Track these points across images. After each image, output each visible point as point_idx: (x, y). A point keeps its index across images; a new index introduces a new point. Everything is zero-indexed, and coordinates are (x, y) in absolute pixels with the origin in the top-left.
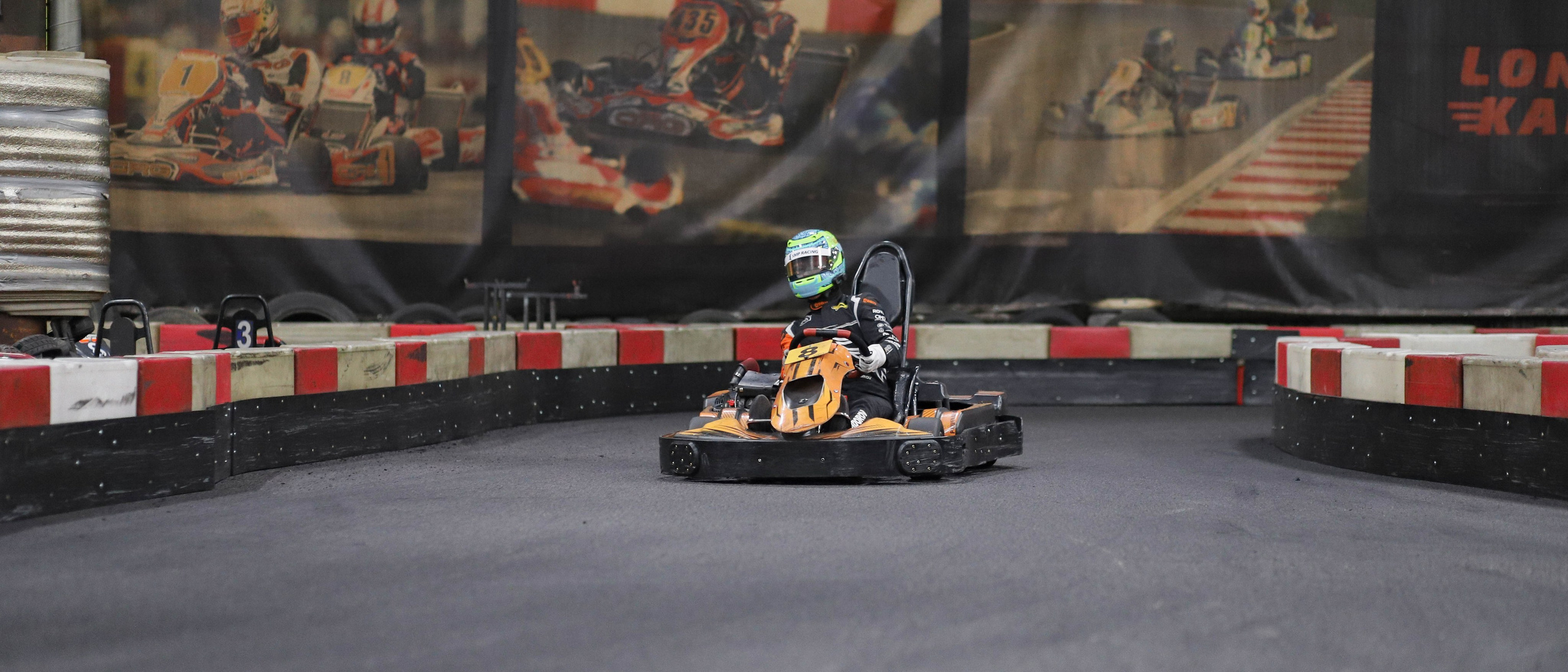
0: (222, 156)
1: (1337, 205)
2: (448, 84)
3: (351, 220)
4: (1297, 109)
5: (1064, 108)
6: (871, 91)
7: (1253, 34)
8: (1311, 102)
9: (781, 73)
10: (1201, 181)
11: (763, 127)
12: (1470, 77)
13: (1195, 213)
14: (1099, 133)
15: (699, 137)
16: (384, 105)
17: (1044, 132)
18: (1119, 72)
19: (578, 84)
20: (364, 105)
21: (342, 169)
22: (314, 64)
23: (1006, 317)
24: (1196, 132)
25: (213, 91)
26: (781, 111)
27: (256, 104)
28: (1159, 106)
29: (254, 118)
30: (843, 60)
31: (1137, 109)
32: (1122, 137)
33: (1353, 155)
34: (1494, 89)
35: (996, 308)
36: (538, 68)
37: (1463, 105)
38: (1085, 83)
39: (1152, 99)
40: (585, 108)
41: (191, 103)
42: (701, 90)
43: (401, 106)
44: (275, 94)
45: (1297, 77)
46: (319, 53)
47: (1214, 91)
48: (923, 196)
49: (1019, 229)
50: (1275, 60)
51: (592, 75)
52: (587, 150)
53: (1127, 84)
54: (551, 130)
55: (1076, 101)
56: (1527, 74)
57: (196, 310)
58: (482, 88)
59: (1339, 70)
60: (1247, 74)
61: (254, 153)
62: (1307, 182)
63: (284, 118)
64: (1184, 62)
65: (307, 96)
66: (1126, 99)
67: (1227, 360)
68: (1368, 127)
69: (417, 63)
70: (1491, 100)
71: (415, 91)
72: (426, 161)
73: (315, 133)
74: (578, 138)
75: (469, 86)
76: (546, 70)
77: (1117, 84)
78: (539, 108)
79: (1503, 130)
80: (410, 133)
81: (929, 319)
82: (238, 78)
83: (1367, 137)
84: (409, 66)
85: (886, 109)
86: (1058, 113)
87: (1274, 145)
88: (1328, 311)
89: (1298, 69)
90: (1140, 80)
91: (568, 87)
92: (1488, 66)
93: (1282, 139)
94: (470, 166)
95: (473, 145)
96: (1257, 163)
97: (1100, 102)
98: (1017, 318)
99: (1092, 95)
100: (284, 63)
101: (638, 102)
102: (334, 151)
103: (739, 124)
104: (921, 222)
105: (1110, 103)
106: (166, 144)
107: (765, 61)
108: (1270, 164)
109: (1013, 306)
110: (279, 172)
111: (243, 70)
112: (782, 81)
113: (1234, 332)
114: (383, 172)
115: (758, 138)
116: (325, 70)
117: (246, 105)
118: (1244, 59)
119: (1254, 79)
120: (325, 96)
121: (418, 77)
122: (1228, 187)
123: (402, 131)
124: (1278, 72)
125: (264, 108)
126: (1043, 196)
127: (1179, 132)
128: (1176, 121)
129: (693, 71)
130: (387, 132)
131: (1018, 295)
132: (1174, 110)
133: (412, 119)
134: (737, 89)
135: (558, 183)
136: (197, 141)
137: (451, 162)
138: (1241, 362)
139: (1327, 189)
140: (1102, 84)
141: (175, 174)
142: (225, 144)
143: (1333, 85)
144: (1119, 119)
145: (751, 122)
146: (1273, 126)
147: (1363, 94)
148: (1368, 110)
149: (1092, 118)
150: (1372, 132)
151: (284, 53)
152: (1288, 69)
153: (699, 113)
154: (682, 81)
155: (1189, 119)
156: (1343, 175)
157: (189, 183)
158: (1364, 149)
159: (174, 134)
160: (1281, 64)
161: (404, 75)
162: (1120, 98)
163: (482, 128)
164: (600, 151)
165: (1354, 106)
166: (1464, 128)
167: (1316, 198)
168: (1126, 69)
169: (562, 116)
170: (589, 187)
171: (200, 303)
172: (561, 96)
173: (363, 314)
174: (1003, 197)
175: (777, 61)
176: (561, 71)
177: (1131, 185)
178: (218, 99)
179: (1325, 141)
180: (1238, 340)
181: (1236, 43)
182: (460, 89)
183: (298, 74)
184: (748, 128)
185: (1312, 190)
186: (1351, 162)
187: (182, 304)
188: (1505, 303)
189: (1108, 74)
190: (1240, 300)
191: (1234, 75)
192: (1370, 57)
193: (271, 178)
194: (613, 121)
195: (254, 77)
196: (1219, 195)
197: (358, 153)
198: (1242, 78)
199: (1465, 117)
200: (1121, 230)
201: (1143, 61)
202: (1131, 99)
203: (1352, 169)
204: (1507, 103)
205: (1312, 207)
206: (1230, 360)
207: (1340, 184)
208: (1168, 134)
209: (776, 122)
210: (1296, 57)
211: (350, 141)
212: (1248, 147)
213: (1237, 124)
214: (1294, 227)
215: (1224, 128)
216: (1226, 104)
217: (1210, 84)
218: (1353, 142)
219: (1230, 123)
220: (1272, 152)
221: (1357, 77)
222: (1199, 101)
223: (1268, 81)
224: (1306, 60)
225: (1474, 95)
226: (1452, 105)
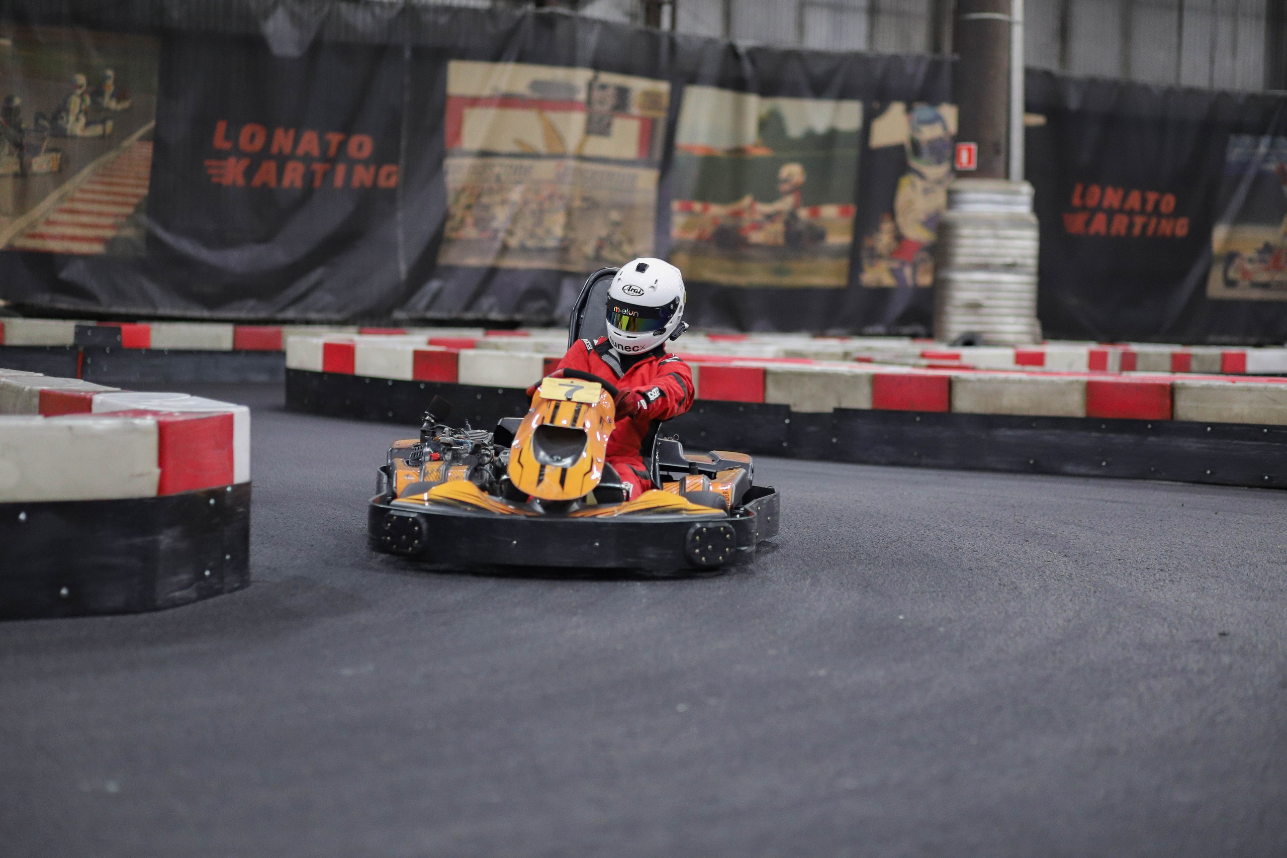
1: (126, 232)
4: (103, 159)
7: (75, 104)
8: (111, 156)
12: (220, 141)
13: (32, 236)
24: (34, 175)
28: (10, 154)
33: (136, 196)
34: (235, 152)
37: (214, 163)
39: (7, 147)
45: (103, 137)
47: (47, 144)
50: (89, 124)
56: (259, 143)
59: (130, 133)
60: (69, 132)
62: (106, 215)
64: (27, 123)
67: (71, 347)
68: (148, 176)
70: (232, 160)
83: (147, 183)
87: (86, 186)
88: (122, 310)
89: (104, 130)
92: (232, 135)
93: (90, 182)
96: (72, 200)
108: (83, 201)
113: (77, 326)
118: (67, 121)
119: (74, 137)
122: (54, 217)
127: (23, 174)
128: (21, 165)
132: (21, 157)
138: (80, 349)
139: (119, 220)
143: (126, 143)
146: (87, 171)
147: (147, 150)
148: (149, 163)
152: (97, 130)
156: (128, 210)
158: (144, 191)
160: (92, 126)
166: (214, 180)
167: (113, 227)
180: (80, 332)
181: (63, 109)
185: (109, 221)
186: (135, 201)
192: (152, 123)
196: (49, 223)
198: (66, 136)
199: (215, 172)
203: (135, 206)
204: (244, 163)
205: (109, 233)
206: (74, 347)
207: (128, 217)
208: (16, 175)
210: (103, 122)
212: (68, 187)
213: (60, 170)
214: (97, 248)
215: (51, 173)
216: (54, 155)
217: (43, 139)
218: (137, 186)
219: (56, 169)
220: (83, 191)
221: (142, 139)
222: (36, 151)
223: (83, 138)
224: (110, 125)
225: (221, 155)
226: (207, 162)
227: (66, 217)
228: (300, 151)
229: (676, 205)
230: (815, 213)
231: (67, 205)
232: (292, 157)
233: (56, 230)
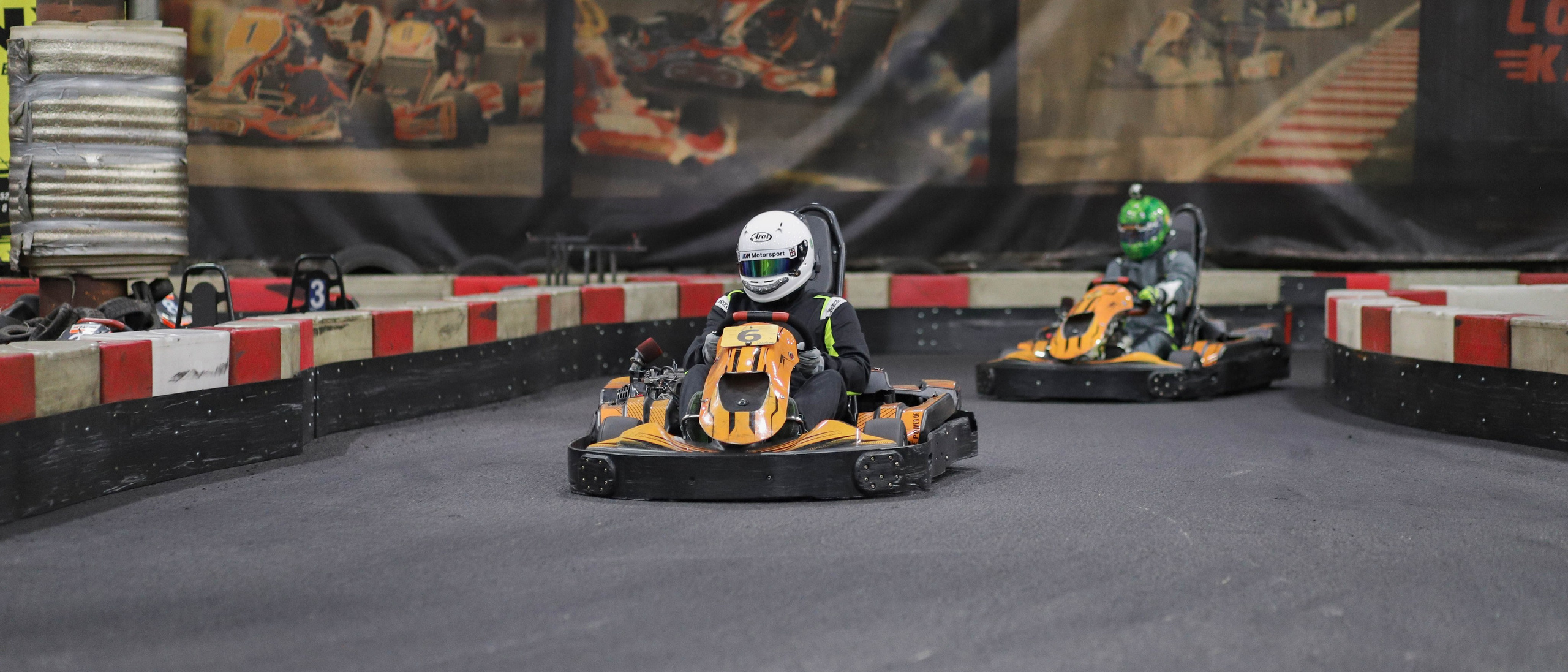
0: (287, 112)
1: (1384, 153)
2: (508, 39)
3: (412, 174)
4: (1344, 57)
5: (1114, 58)
6: (921, 42)
8: (1357, 51)
9: (832, 26)
10: (1248, 131)
11: (815, 78)
12: (1516, 25)
13: (1245, 162)
14: (1149, 84)
15: (753, 89)
16: (445, 60)
17: (1094, 82)
18: (1168, 21)
19: (634, 38)
20: (425, 61)
21: (404, 124)
22: (377, 21)
23: (1057, 264)
24: (1244, 82)
25: (278, 48)
26: (834, 63)
27: (319, 60)
28: (1208, 56)
29: (317, 76)
30: (894, 12)
31: (1185, 59)
32: (1171, 87)
33: (1400, 103)
34: (1540, 37)
35: (1048, 256)
36: (595, 22)
37: (1510, 53)
38: (1133, 33)
39: (1201, 48)
40: (641, 61)
41: (255, 60)
42: (754, 42)
43: (462, 62)
44: (338, 51)
45: (1342, 27)
46: (382, 9)
47: (1262, 39)
48: (975, 147)
49: (1069, 178)
50: (1321, 10)
51: (648, 29)
52: (643, 102)
53: (1175, 35)
54: (609, 83)
55: (1125, 51)
57: (262, 264)
58: (541, 43)
59: (1386, 19)
60: (1293, 24)
61: (318, 109)
62: (1354, 130)
63: (347, 74)
64: (1231, 12)
65: (370, 52)
66: (1175, 49)
67: (1274, 308)
68: (1415, 76)
69: (478, 19)
70: (1536, 49)
71: (477, 46)
72: (487, 115)
73: (378, 88)
74: (635, 91)
75: (529, 41)
76: (603, 25)
77: (1165, 35)
78: (598, 62)
79: (1549, 76)
80: (471, 88)
81: (982, 268)
82: (303, 36)
83: (1413, 85)
84: (470, 22)
85: (938, 61)
86: (1108, 64)
87: (1319, 94)
88: (1373, 256)
89: (1344, 18)
90: (1189, 31)
91: (624, 41)
92: (1533, 14)
93: (1329, 88)
94: (530, 120)
95: (534, 98)
96: (1302, 112)
97: (1148, 53)
98: (1068, 265)
99: (1141, 45)
100: (347, 20)
101: (692, 55)
102: (397, 106)
103: (792, 76)
104: (973, 172)
105: (1159, 53)
106: (232, 100)
107: (817, 14)
108: (1317, 113)
109: (1065, 254)
110: (343, 127)
111: (306, 27)
112: (834, 34)
113: (1282, 278)
114: (445, 127)
115: (810, 89)
116: (387, 27)
117: (310, 61)
118: (1290, 10)
119: (1300, 29)
120: (387, 52)
121: (479, 33)
122: (1276, 135)
123: (462, 86)
124: (1322, 22)
125: (327, 65)
126: (1091, 145)
127: (1229, 81)
128: (1225, 70)
129: (747, 25)
130: (448, 87)
131: (1069, 243)
132: (1222, 60)
133: (474, 74)
134: (790, 41)
135: (615, 135)
136: (262, 97)
137: (512, 115)
138: (1289, 309)
139: (1374, 137)
140: (1151, 33)
141: (241, 129)
142: (290, 100)
143: (1378, 34)
144: (1168, 70)
145: (804, 74)
146: (1321, 73)
147: (1410, 41)
148: (1415, 59)
149: (1141, 68)
150: (1420, 81)
151: (347, 10)
152: (1333, 18)
153: (752, 65)
154: (735, 34)
155: (1237, 69)
156: (1389, 123)
157: (255, 138)
158: (1411, 97)
159: (239, 90)
160: (1326, 14)
161: (464, 31)
162: (1168, 49)
163: (541, 83)
164: (655, 103)
165: (1400, 55)
166: (1511, 76)
167: (1363, 146)
168: (1174, 21)
169: (620, 69)
170: (646, 138)
171: (267, 255)
172: (618, 50)
173: (426, 265)
174: (1054, 148)
175: (829, 12)
176: (618, 26)
177: (1180, 134)
178: (283, 55)
179: (1371, 89)
180: (1287, 286)
182: (519, 44)
183: (361, 30)
184: (801, 80)
185: (1359, 138)
186: (1398, 110)
187: (249, 257)
188: (1549, 248)
189: (1157, 23)
190: (1286, 247)
191: (1279, 25)
192: (1416, 6)
193: (334, 133)
194: (668, 73)
195: (318, 34)
196: (1267, 143)
197: (420, 108)
198: (1288, 28)
199: (1512, 65)
200: (1171, 178)
201: (1191, 11)
202: (1181, 49)
203: (1399, 117)
204: (1553, 51)
205: (1358, 155)
206: (1279, 306)
207: (1387, 132)
208: (1217, 84)
209: (828, 74)
210: (1341, 7)
211: (412, 96)
212: (1293, 96)
213: (1282, 74)
214: (1341, 175)
215: (1271, 79)
216: (1272, 55)
217: (1257, 34)
218: (1400, 90)
219: (1276, 73)
220: (1317, 100)
221: (1404, 26)
222: (1244, 50)
223: (1312, 31)
224: (1351, 10)
225: (1520, 43)
226: (1499, 54)
227: (1294, 136)
231: (1293, 120)
233: (1280, 153)
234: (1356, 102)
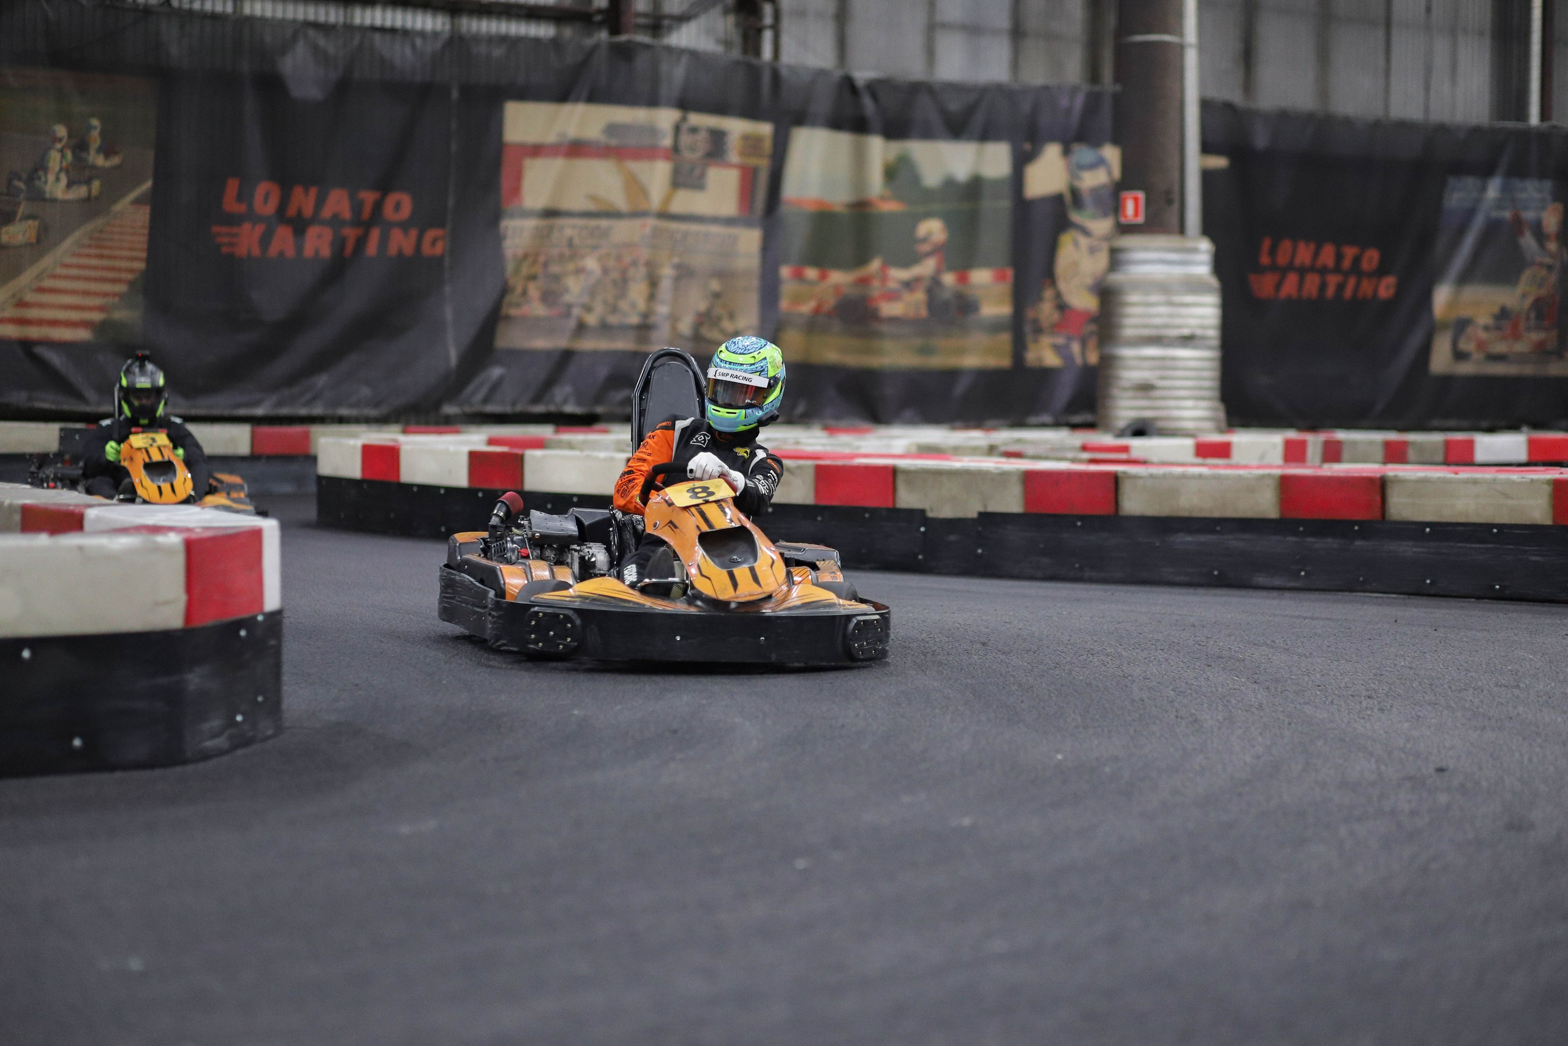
1: (117, 315)
4: (89, 227)
7: (55, 160)
8: (98, 222)
10: (5, 292)
12: (231, 203)
13: (2, 320)
24: (3, 247)
33: (131, 271)
34: (251, 216)
37: (224, 229)
45: (88, 199)
47: (21, 210)
50: (71, 184)
56: (273, 204)
59: (122, 196)
60: (48, 196)
62: (93, 294)
67: (55, 455)
68: (145, 246)
70: (247, 226)
79: (256, 252)
83: (144, 255)
87: (69, 260)
89: (90, 191)
92: (244, 196)
93: (74, 255)
96: (54, 276)
108: (64, 277)
113: (61, 430)
118: (45, 182)
119: (54, 201)
122: (29, 297)
139: (110, 300)
143: (118, 207)
146: (68, 242)
147: (142, 216)
148: (146, 231)
150: (149, 251)
152: (81, 191)
156: (124, 288)
158: (141, 266)
160: (75, 187)
166: (224, 250)
167: (103, 308)
179: (116, 258)
180: (65, 437)
181: (41, 166)
185: (101, 301)
186: (129, 276)
191: (38, 196)
192: (149, 183)
196: (22, 304)
198: (44, 200)
199: (225, 240)
203: (131, 283)
204: (260, 229)
205: (97, 316)
206: (61, 453)
207: (121, 296)
210: (88, 182)
212: (47, 261)
213: (38, 241)
214: (83, 335)
215: (28, 244)
216: (30, 222)
217: (19, 204)
218: (132, 259)
219: (34, 241)
220: (66, 266)
221: (137, 202)
222: (7, 218)
223: (67, 202)
224: (96, 185)
225: (233, 220)
226: (216, 229)
227: (46, 298)
228: (327, 213)
229: (785, 272)
230: (963, 279)
231: (48, 283)
232: (314, 220)
233: (33, 313)
234: (95, 268)
